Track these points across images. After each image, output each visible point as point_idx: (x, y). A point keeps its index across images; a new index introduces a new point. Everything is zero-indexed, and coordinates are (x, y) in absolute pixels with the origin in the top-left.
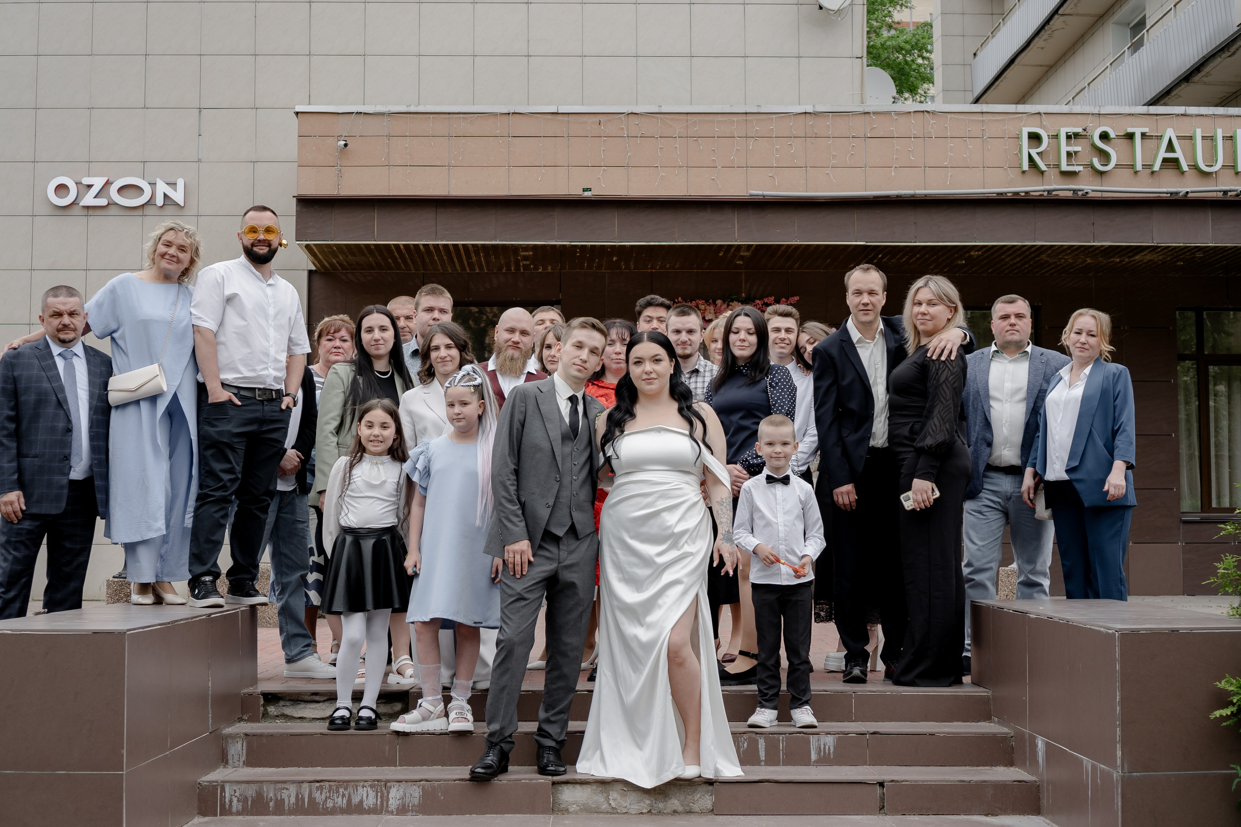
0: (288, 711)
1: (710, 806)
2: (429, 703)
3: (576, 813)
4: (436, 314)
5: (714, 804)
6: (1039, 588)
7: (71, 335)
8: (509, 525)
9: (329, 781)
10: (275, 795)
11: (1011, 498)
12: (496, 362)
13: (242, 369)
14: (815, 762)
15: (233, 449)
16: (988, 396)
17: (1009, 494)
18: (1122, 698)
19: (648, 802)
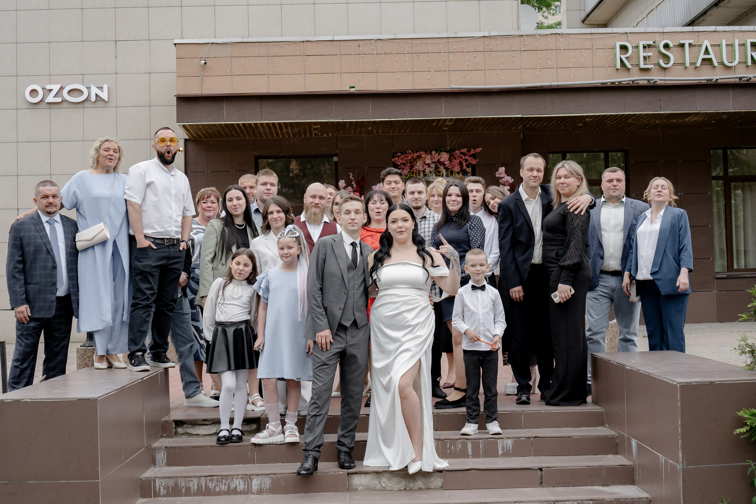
0: (190, 431)
1: (440, 485)
2: (273, 426)
3: (362, 491)
4: (269, 186)
5: (443, 484)
6: (632, 342)
7: (54, 209)
8: (318, 321)
9: (216, 476)
10: (185, 485)
11: (615, 290)
12: (306, 216)
13: (157, 227)
14: (501, 455)
15: (152, 275)
16: (600, 228)
17: (614, 288)
18: (682, 423)
19: (404, 483)
